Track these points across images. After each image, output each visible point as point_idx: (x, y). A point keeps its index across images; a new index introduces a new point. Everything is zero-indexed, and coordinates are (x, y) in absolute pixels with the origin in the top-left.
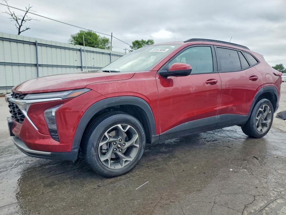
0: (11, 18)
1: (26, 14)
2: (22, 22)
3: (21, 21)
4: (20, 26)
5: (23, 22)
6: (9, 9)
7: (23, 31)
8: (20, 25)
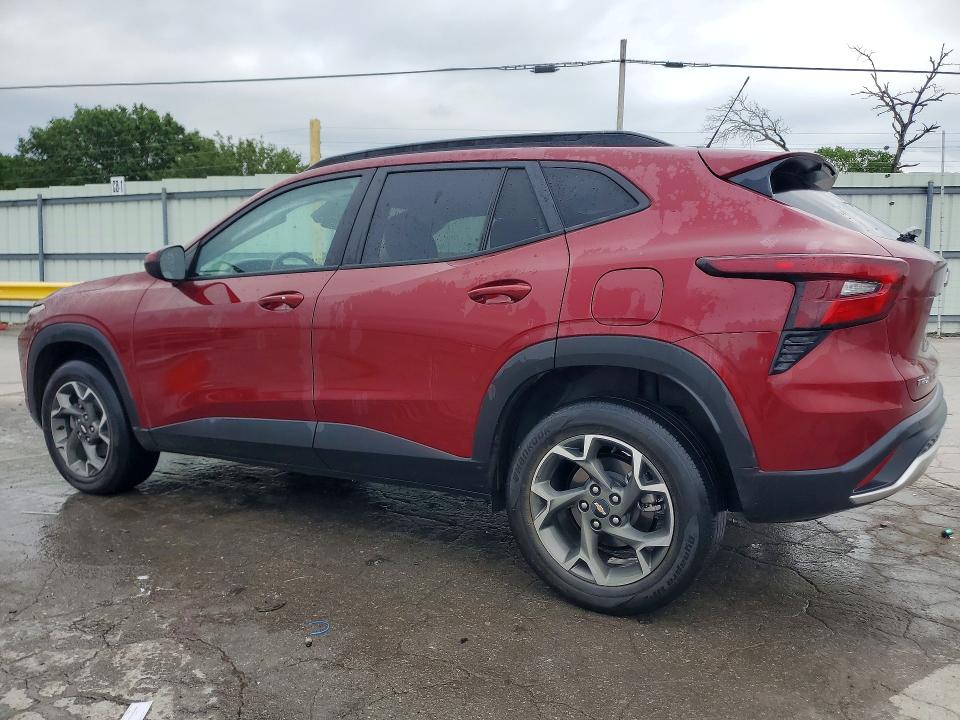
0: (879, 107)
1: (930, 79)
2: (912, 111)
3: (910, 107)
4: (905, 127)
5: (918, 108)
6: (875, 79)
7: (915, 139)
8: (906, 121)
